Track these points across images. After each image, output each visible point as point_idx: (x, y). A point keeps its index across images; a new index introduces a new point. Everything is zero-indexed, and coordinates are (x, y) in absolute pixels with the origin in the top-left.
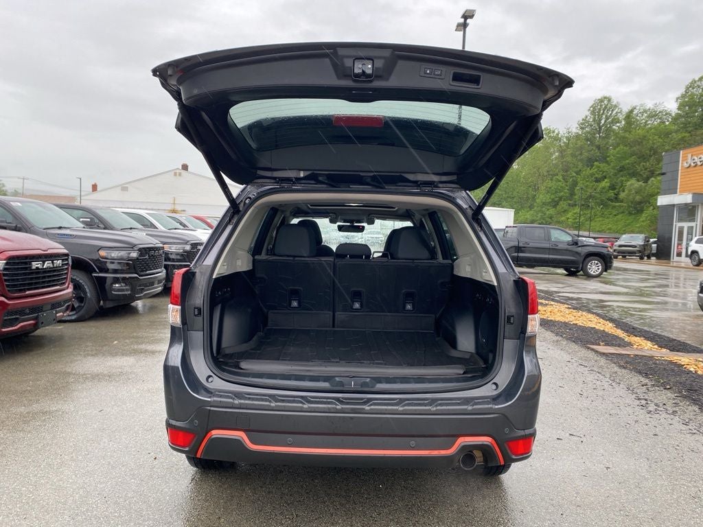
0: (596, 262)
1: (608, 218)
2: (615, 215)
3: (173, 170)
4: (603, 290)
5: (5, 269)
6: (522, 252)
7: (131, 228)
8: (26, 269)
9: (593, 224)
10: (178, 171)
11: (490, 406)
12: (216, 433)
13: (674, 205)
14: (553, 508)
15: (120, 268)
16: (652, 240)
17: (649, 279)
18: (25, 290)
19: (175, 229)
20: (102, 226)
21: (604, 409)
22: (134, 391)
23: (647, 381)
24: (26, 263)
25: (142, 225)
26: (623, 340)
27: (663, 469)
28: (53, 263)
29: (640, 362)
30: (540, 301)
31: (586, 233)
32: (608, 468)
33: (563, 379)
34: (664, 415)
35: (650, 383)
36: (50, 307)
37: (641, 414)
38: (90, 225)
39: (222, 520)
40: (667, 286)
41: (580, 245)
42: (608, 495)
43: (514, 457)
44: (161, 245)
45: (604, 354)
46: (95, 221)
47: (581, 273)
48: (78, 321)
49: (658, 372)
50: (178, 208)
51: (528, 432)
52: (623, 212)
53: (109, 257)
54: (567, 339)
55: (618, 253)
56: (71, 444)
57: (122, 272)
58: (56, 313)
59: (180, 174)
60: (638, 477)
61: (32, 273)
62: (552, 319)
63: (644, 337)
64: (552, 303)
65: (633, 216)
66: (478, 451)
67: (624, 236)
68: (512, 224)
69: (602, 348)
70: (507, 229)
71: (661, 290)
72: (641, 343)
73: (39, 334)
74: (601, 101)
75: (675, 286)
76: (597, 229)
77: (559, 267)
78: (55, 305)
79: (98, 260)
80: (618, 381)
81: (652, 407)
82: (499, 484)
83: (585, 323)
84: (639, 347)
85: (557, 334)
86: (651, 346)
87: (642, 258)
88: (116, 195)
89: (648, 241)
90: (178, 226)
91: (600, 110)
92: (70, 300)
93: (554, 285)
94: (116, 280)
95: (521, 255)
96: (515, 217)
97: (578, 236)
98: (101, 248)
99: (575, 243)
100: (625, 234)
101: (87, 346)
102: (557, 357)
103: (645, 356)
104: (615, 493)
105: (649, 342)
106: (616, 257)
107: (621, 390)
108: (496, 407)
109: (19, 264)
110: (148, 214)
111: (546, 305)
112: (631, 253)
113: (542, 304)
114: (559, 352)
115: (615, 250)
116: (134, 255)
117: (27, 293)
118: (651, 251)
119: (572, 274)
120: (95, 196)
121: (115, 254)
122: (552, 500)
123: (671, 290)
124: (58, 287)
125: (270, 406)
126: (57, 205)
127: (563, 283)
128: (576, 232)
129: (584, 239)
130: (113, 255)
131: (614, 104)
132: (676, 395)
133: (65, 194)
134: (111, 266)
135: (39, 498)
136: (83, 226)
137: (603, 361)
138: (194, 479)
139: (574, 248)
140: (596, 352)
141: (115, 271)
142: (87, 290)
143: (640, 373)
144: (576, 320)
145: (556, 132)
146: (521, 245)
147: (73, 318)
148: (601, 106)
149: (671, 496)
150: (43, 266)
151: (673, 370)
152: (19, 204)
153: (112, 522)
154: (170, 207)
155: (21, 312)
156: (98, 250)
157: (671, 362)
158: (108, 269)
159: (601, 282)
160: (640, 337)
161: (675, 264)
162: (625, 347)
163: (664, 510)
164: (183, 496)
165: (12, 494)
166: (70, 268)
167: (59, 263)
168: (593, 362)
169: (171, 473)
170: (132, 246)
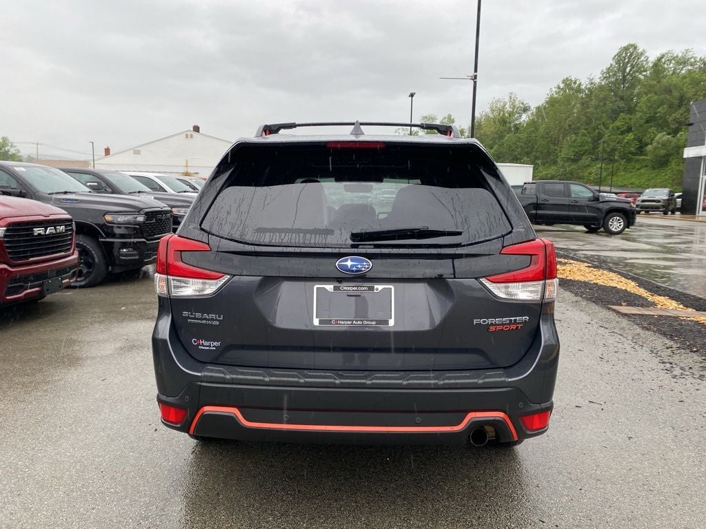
0: (618, 218)
1: (631, 172)
2: (638, 169)
3: (184, 132)
4: (625, 247)
5: (5, 236)
6: (541, 209)
7: (139, 192)
8: (27, 235)
9: (615, 179)
10: (189, 133)
11: (503, 379)
12: (208, 410)
13: (701, 157)
14: (570, 483)
15: (127, 233)
16: (676, 194)
17: (673, 235)
18: (27, 257)
19: (185, 192)
20: (109, 190)
21: (626, 374)
22: (139, 359)
23: (672, 343)
24: (27, 230)
25: (151, 189)
26: (647, 299)
27: (689, 439)
28: (55, 229)
29: (664, 324)
30: (559, 260)
31: (607, 189)
32: (630, 438)
33: (582, 341)
34: (690, 380)
35: (675, 346)
36: (54, 274)
37: (666, 379)
38: (97, 189)
39: (221, 496)
40: (691, 242)
41: (601, 200)
42: (631, 467)
43: (529, 432)
44: (169, 209)
45: (626, 315)
46: (103, 185)
47: (602, 229)
48: (88, 287)
49: (684, 334)
50: (191, 170)
51: (544, 405)
52: (647, 166)
53: (116, 222)
54: (587, 299)
55: (641, 208)
56: (71, 415)
57: (129, 236)
58: (63, 279)
59: (191, 136)
60: (663, 448)
61: (34, 240)
62: (572, 278)
63: (669, 296)
64: (572, 262)
65: (657, 170)
66: (490, 427)
67: (647, 190)
68: (530, 180)
69: (624, 309)
70: (526, 186)
71: (686, 246)
72: (666, 302)
73: (48, 301)
74: (626, 49)
75: (701, 241)
76: (620, 183)
77: (579, 224)
78: (61, 271)
79: (104, 225)
80: (641, 343)
81: (677, 371)
82: (513, 457)
83: (606, 282)
84: (664, 307)
85: (576, 295)
86: (676, 305)
87: (665, 213)
88: (128, 158)
89: (673, 195)
90: (188, 188)
91: (624, 58)
92: (75, 266)
93: (574, 243)
94: (124, 245)
95: (540, 212)
96: (533, 173)
97: (600, 191)
98: (107, 212)
99: (596, 199)
100: (648, 188)
101: (95, 313)
102: (576, 318)
103: (670, 316)
104: (638, 465)
105: (674, 301)
106: (639, 213)
107: (644, 353)
108: (509, 380)
109: (20, 230)
110: (156, 177)
111: (565, 263)
112: (656, 208)
113: (560, 263)
114: (578, 313)
115: (637, 206)
116: (141, 219)
117: (31, 259)
118: (675, 205)
119: (592, 231)
120: (108, 160)
121: (121, 219)
122: (570, 473)
123: (696, 247)
124: (63, 253)
125: (263, 381)
126: (64, 170)
127: (582, 241)
128: (597, 188)
129: (605, 194)
130: (119, 220)
131: (640, 51)
132: (703, 358)
133: (77, 159)
134: (117, 231)
135: (35, 473)
136: (89, 190)
137: (624, 322)
138: (194, 452)
139: (594, 204)
140: (618, 312)
141: (122, 236)
142: (95, 256)
143: (665, 334)
144: (596, 279)
145: (578, 83)
146: (540, 202)
147: (83, 283)
148: (626, 54)
149: (699, 469)
150: (45, 232)
151: (700, 332)
152: (23, 169)
153: (107, 498)
154: (183, 170)
155: (25, 279)
156: (104, 215)
157: (697, 323)
158: (115, 234)
159: (623, 239)
160: (664, 296)
161: (700, 219)
162: (648, 307)
163: (692, 484)
164: (181, 471)
165: (8, 469)
166: (74, 234)
167: (62, 228)
168: (614, 324)
169: (170, 446)
170: (139, 210)
